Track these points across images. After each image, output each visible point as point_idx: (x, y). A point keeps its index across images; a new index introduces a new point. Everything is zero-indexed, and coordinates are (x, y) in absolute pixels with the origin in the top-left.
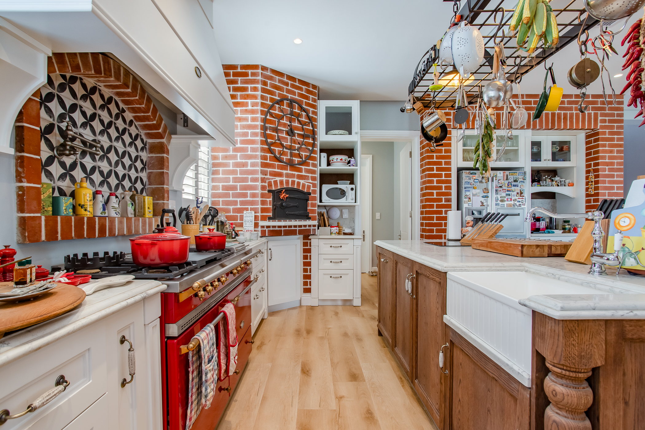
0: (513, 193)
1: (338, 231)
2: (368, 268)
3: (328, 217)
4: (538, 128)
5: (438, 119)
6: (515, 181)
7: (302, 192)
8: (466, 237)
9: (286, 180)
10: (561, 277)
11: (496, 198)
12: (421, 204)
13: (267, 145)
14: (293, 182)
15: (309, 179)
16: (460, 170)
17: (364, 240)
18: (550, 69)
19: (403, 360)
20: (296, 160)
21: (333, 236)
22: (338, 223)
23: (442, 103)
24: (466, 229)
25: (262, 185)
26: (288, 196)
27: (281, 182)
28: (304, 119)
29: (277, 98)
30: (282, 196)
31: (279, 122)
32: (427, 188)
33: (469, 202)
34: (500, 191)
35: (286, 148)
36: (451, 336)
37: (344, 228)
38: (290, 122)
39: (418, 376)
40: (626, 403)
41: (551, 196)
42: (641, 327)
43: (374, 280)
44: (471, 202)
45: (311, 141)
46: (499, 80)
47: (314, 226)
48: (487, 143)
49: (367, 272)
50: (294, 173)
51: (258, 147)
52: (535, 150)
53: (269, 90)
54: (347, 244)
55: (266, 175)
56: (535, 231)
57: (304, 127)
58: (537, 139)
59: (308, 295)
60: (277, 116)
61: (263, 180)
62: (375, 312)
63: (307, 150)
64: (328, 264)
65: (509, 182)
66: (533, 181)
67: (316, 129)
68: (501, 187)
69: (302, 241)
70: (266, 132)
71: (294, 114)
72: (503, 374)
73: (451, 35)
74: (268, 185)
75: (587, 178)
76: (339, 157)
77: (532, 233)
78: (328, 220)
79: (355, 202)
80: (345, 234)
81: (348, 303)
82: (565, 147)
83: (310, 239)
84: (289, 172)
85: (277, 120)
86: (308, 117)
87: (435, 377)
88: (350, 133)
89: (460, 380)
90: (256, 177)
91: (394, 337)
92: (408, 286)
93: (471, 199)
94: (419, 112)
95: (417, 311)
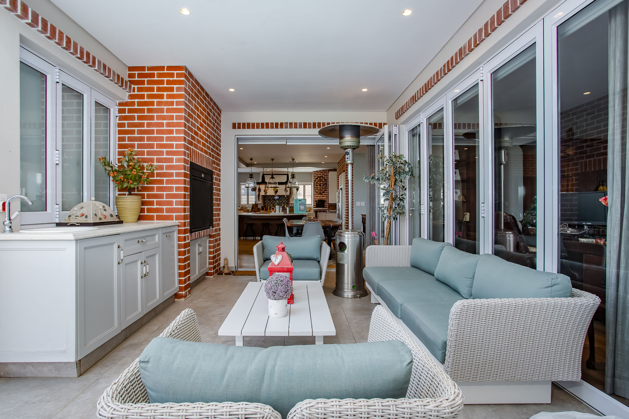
7: (323, 200)
14: (321, 198)
27: (324, 198)
30: (318, 202)
45: (325, 186)
47: (327, 209)
55: (314, 197)
63: (324, 189)
74: (315, 200)
84: (320, 195)
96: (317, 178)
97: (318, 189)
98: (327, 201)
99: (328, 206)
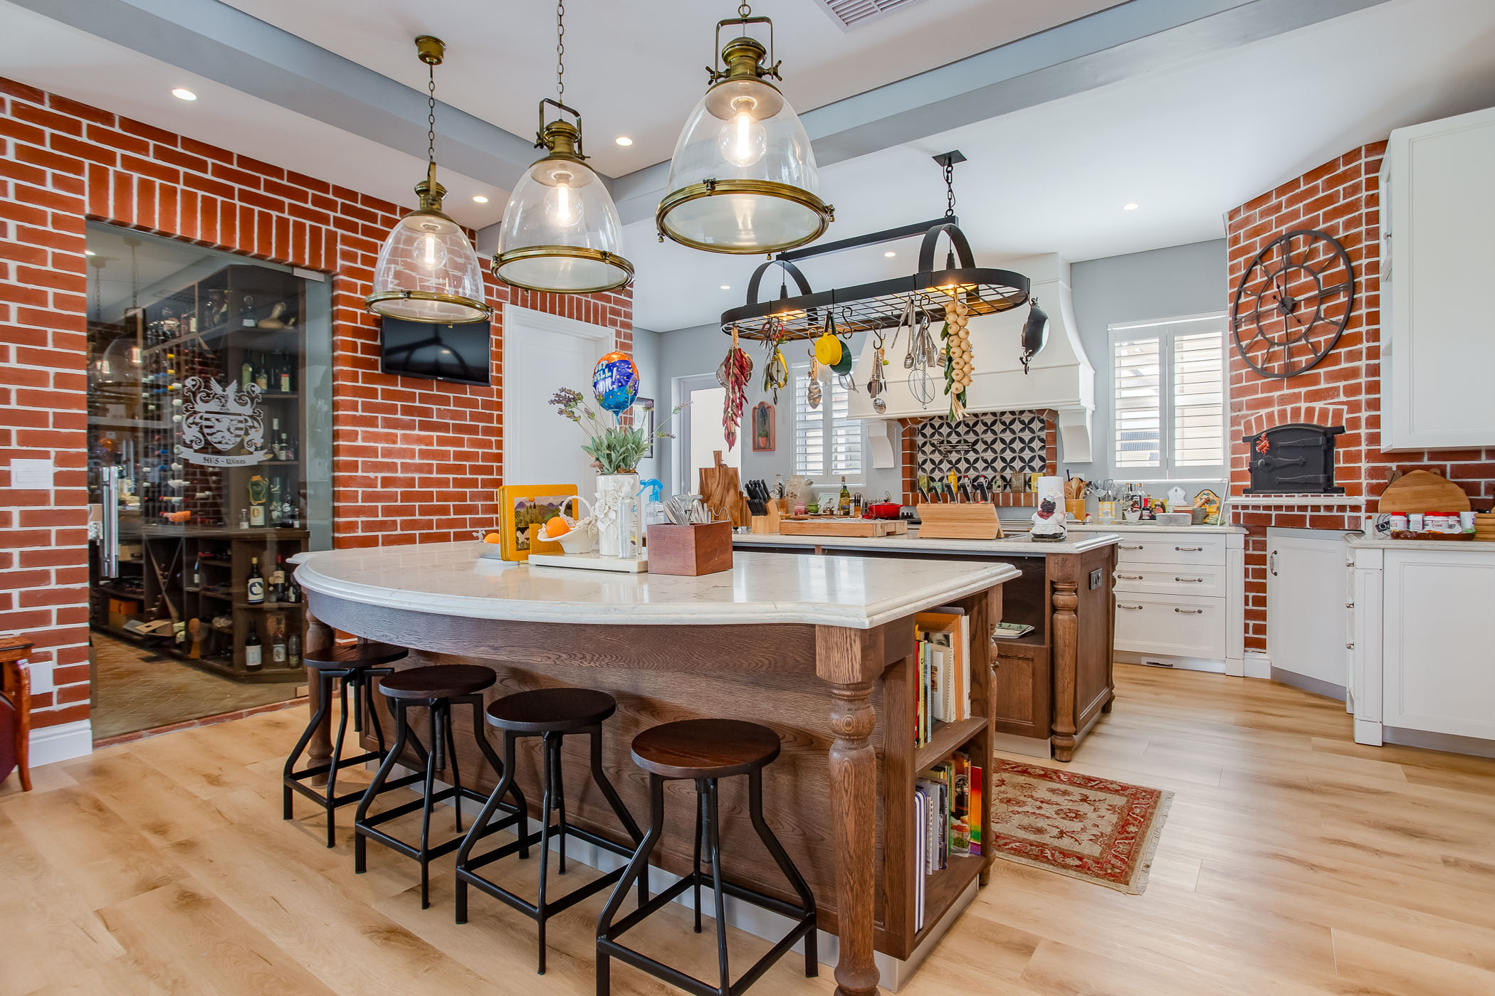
9: (1280, 411)
13: (1241, 355)
14: (1296, 412)
15: (1338, 395)
20: (1304, 360)
25: (1232, 432)
26: (1268, 444)
27: (1270, 417)
30: (1260, 446)
35: (1279, 344)
45: (1342, 299)
47: (1356, 509)
50: (1298, 390)
53: (1243, 248)
55: (1239, 411)
57: (1320, 276)
61: (1234, 422)
63: (1331, 326)
70: (1240, 330)
71: (1295, 262)
74: (1245, 428)
84: (1286, 391)
85: (1256, 297)
96: (1266, 254)
97: (1271, 343)
98: (1363, 431)
99: (1373, 473)
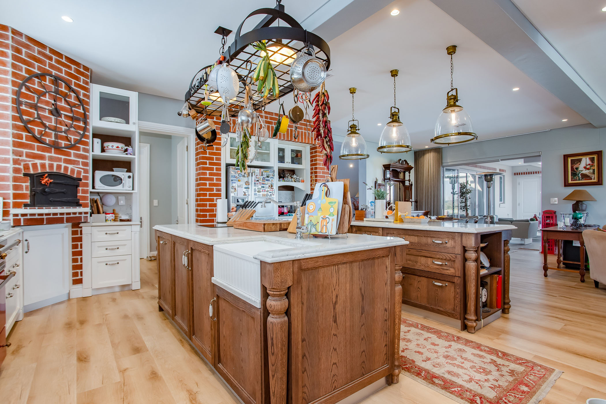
0: (266, 186)
1: (113, 218)
2: (147, 253)
3: (102, 204)
4: (282, 139)
5: (208, 126)
6: (268, 177)
7: (71, 178)
8: (231, 220)
9: (49, 164)
10: (282, 242)
11: (254, 189)
12: (196, 193)
13: (22, 123)
14: (59, 167)
15: (79, 165)
16: (228, 165)
17: (141, 227)
18: (282, 105)
19: (183, 324)
20: (63, 143)
21: (109, 223)
22: (114, 210)
23: (213, 112)
24: (231, 213)
25: (14, 168)
26: (52, 181)
27: (43, 166)
28: (73, 100)
29: (36, 71)
30: (45, 181)
31: (39, 98)
32: (201, 179)
33: (235, 192)
34: (257, 184)
35: (50, 129)
36: (217, 291)
37: (120, 215)
38: (55, 101)
39: (195, 332)
40: (303, 304)
41: (291, 188)
42: (308, 262)
43: (154, 264)
44: (236, 192)
45: (81, 124)
46: (248, 109)
47: (86, 213)
48: (245, 148)
49: (145, 258)
50: (60, 156)
51: (8, 123)
52: (281, 154)
53: (25, 60)
54: (125, 230)
55: (20, 156)
56: (281, 215)
57: (73, 109)
58: (282, 146)
59: (79, 286)
60: (36, 91)
61: (15, 162)
62: (156, 293)
63: (76, 133)
64: (103, 252)
65: (263, 178)
66: (280, 177)
67: (88, 112)
68: (258, 181)
69: (71, 229)
70: (21, 107)
71: (60, 93)
72: (248, 306)
73: (217, 71)
74: (24, 168)
75: (311, 177)
76: (115, 144)
77: (279, 216)
78: (102, 207)
79: (133, 190)
80: (121, 220)
81: (126, 288)
82: (299, 154)
83: (81, 227)
84: (53, 155)
85: (36, 96)
86: (78, 98)
87: (207, 326)
88: (128, 122)
89: (224, 322)
90: (5, 158)
91: (174, 308)
92: (185, 260)
93: (237, 189)
94: (194, 118)
95: (192, 280)
